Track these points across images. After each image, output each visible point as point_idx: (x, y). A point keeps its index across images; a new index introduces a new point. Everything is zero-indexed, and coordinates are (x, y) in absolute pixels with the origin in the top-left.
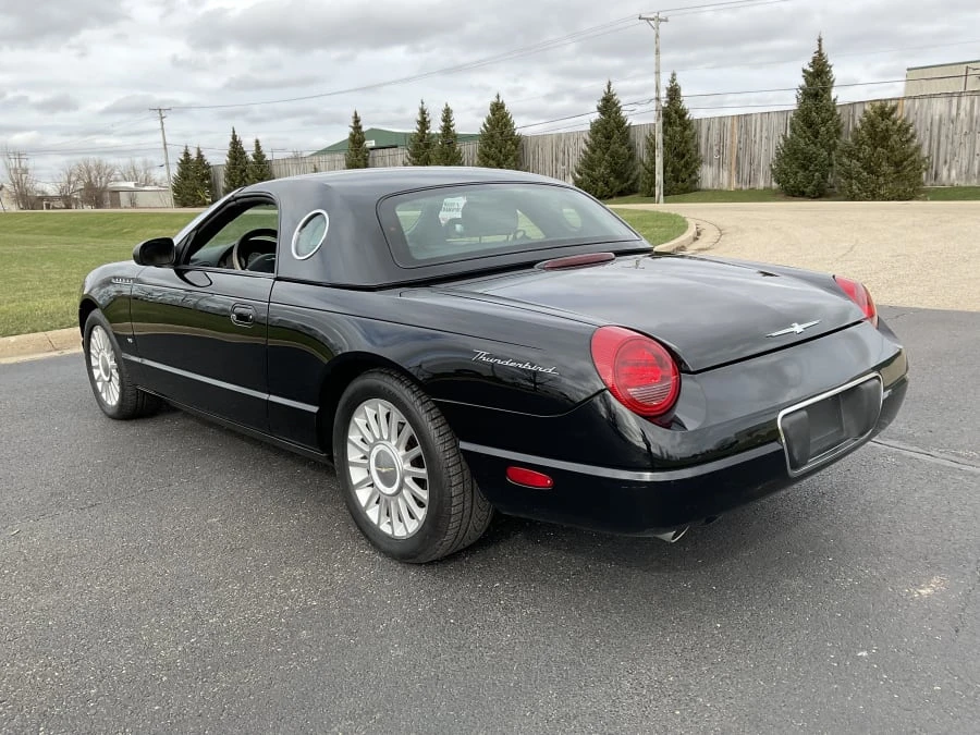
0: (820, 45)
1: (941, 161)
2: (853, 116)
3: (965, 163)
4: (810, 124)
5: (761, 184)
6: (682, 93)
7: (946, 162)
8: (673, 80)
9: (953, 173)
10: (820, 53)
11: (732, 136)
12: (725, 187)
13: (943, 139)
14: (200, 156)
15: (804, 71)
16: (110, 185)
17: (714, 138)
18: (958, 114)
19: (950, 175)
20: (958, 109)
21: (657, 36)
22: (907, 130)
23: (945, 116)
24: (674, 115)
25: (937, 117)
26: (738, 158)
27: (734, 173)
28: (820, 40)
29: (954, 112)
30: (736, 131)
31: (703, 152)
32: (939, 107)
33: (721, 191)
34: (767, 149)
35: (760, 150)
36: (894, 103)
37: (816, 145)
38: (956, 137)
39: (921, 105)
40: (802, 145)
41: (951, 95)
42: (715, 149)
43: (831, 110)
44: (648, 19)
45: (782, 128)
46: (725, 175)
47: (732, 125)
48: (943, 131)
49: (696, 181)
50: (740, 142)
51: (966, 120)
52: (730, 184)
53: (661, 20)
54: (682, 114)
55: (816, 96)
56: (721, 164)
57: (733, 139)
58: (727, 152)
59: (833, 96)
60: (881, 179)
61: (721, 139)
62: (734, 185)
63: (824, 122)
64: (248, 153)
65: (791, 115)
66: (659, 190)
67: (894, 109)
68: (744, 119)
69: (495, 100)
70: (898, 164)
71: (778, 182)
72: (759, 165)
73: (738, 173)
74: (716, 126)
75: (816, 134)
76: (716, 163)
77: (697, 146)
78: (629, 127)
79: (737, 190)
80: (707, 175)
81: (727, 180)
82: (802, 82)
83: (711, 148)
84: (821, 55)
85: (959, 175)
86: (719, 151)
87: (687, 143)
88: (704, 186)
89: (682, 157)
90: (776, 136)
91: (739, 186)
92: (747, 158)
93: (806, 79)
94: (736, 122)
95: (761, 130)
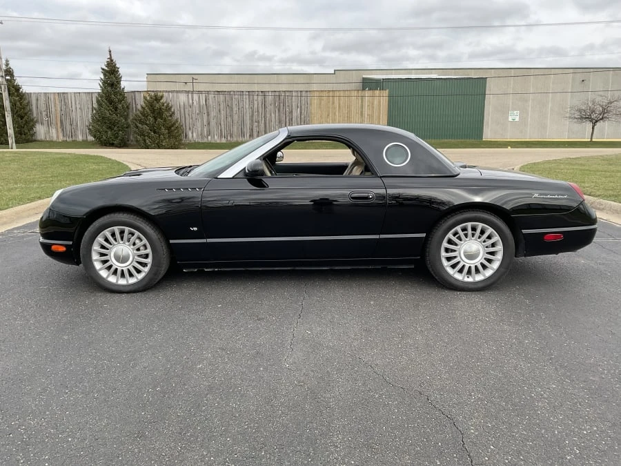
0: (110, 55)
1: (188, 128)
3: (200, 129)
4: (111, 102)
5: (80, 138)
7: (190, 129)
8: (7, 65)
9: (195, 135)
10: (110, 58)
11: (55, 106)
12: (55, 139)
13: (187, 116)
15: (103, 69)
17: (42, 107)
18: (193, 103)
19: (193, 136)
20: (192, 100)
22: (170, 109)
23: (186, 103)
24: (13, 88)
25: (182, 104)
26: (61, 121)
27: (60, 130)
28: (110, 52)
29: (191, 102)
30: (57, 102)
31: (35, 115)
32: (183, 98)
33: (52, 141)
34: (83, 117)
35: (76, 116)
36: (161, 94)
37: (117, 115)
38: (194, 116)
39: (173, 96)
40: (107, 114)
41: (188, 92)
42: (44, 113)
43: (121, 93)
45: (90, 103)
46: (53, 132)
47: (55, 99)
48: (187, 111)
49: (33, 135)
50: (61, 110)
51: (197, 106)
52: (58, 137)
54: (17, 89)
55: (112, 85)
56: (49, 124)
57: (56, 108)
58: (53, 116)
59: (122, 87)
60: (161, 136)
61: (48, 107)
62: (61, 138)
63: (120, 101)
65: (96, 95)
66: (11, 140)
67: (162, 97)
68: (63, 96)
70: (169, 128)
71: (95, 137)
72: (77, 125)
73: (63, 130)
74: (42, 99)
75: (116, 109)
76: (45, 123)
77: (31, 110)
79: (63, 141)
80: (41, 131)
81: (55, 134)
82: (102, 76)
83: (41, 113)
84: (112, 60)
85: (198, 135)
86: (47, 115)
87: (24, 108)
88: (39, 138)
89: (22, 118)
90: (86, 108)
91: (65, 139)
92: (68, 121)
93: (105, 75)
94: (57, 97)
95: (76, 104)
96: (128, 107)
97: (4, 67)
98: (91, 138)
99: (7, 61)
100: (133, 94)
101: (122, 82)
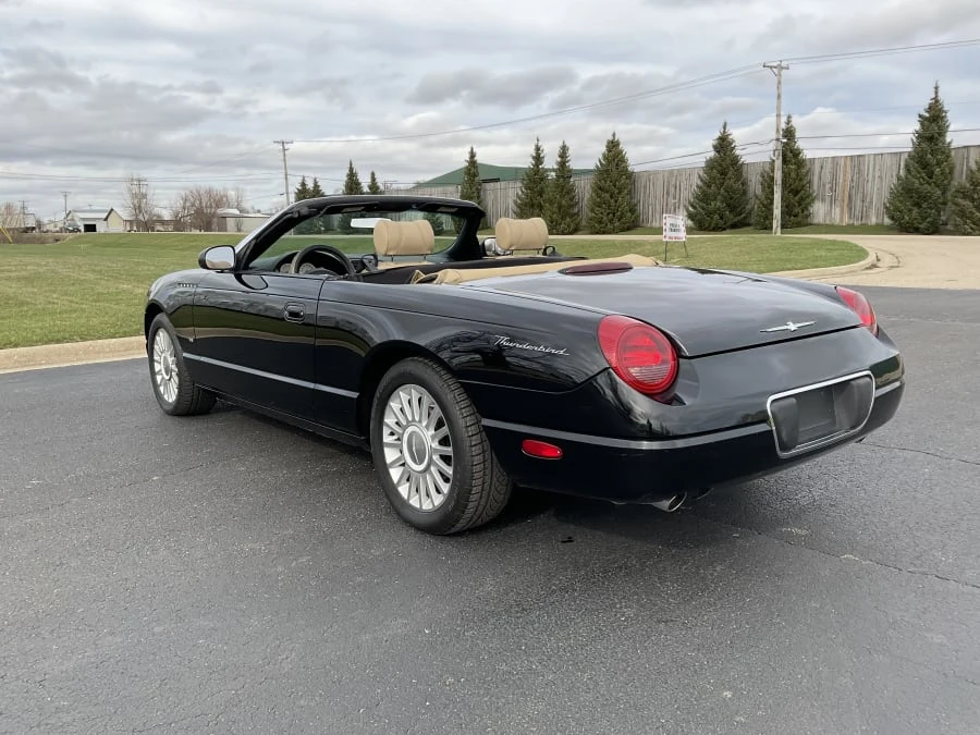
0: (936, 93)
2: (968, 158)
4: (925, 165)
5: (873, 220)
6: (797, 135)
8: (788, 122)
10: (936, 100)
11: (845, 172)
12: (837, 222)
14: (316, 186)
15: (920, 116)
16: (220, 211)
17: (827, 177)
21: (779, 83)
24: (790, 154)
26: (850, 196)
27: (846, 209)
28: (936, 88)
30: (849, 170)
31: (815, 188)
33: (833, 224)
34: (880, 189)
35: (872, 188)
37: (930, 184)
40: (917, 185)
42: (828, 186)
43: (946, 152)
44: (771, 67)
45: (895, 168)
46: (837, 211)
47: (845, 164)
49: (807, 216)
50: (852, 181)
52: (841, 219)
53: (782, 68)
54: (796, 153)
55: (931, 139)
56: (833, 201)
57: (846, 178)
58: (839, 190)
59: (948, 140)
61: (834, 177)
62: (846, 221)
63: (939, 164)
64: (363, 184)
65: (906, 156)
66: (776, 223)
68: (857, 160)
69: (611, 138)
71: (892, 218)
72: (871, 202)
73: (850, 209)
74: (828, 167)
75: (931, 175)
76: (828, 200)
77: (809, 182)
78: (743, 164)
79: (849, 225)
80: (819, 211)
81: (838, 216)
82: (918, 127)
83: (824, 186)
84: (937, 101)
86: (831, 189)
87: (801, 180)
88: (816, 221)
89: (796, 192)
90: (889, 175)
91: (851, 222)
92: (860, 195)
93: (922, 124)
94: (848, 162)
95: (874, 170)
96: (951, 172)
97: (783, 126)
98: (887, 221)
99: (789, 117)
100: (965, 151)
101: (948, 134)
